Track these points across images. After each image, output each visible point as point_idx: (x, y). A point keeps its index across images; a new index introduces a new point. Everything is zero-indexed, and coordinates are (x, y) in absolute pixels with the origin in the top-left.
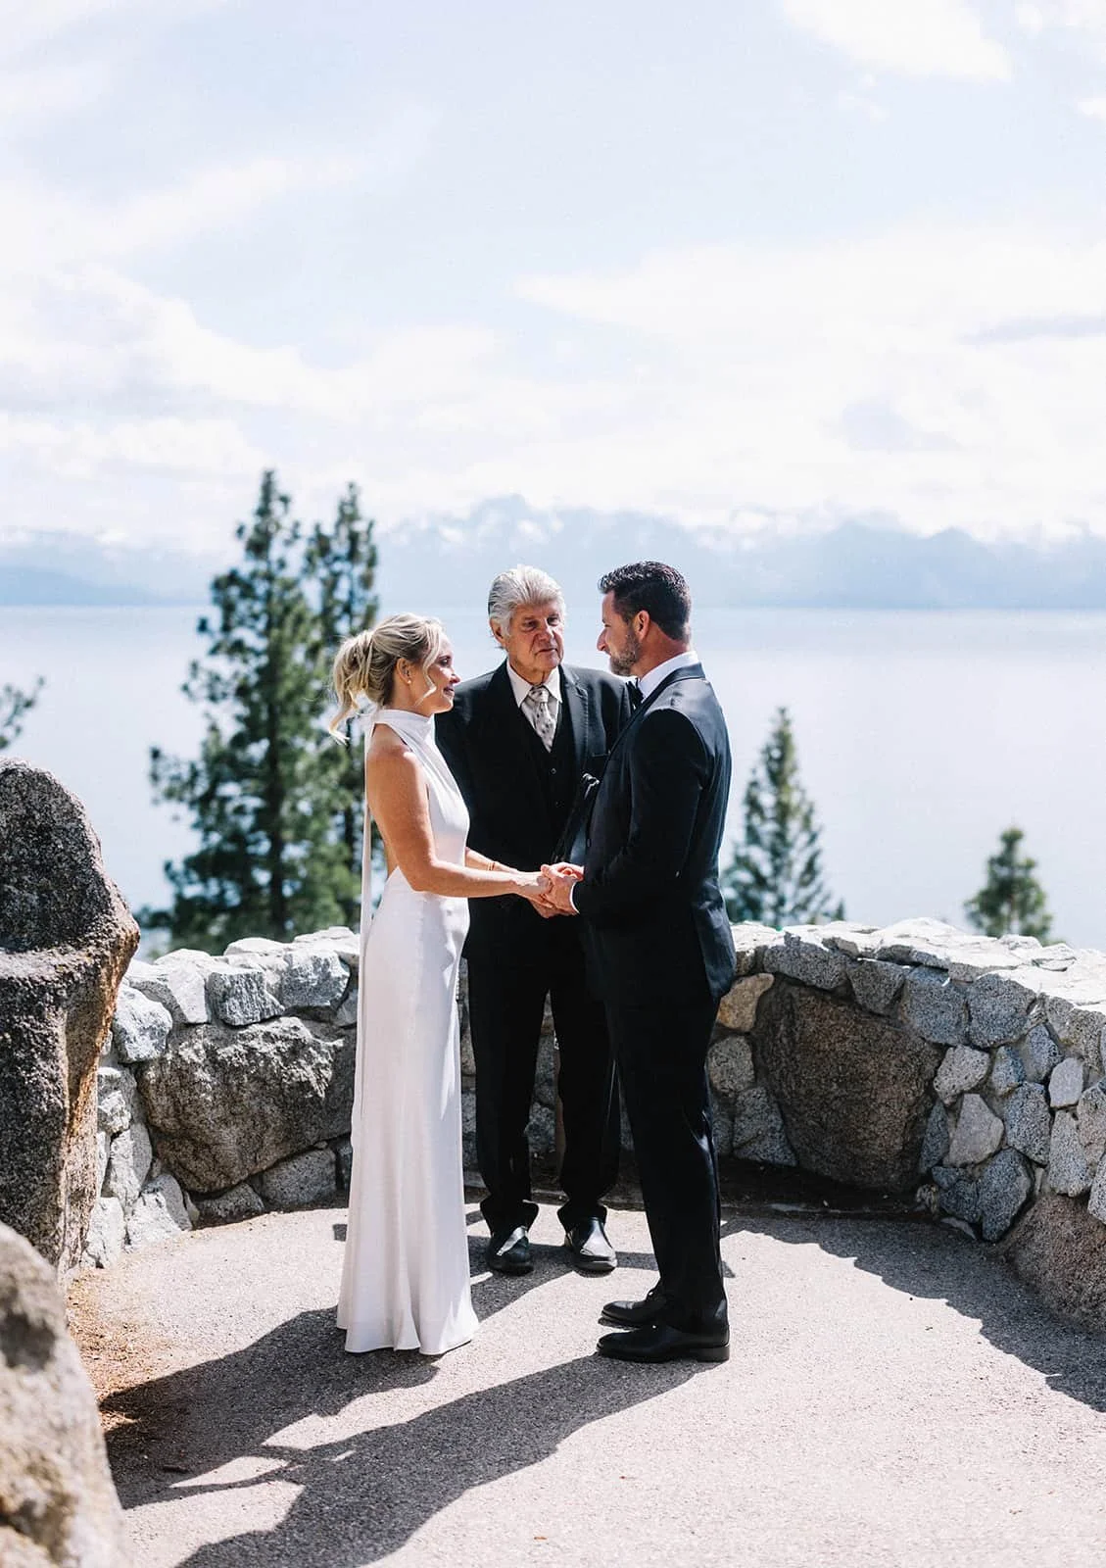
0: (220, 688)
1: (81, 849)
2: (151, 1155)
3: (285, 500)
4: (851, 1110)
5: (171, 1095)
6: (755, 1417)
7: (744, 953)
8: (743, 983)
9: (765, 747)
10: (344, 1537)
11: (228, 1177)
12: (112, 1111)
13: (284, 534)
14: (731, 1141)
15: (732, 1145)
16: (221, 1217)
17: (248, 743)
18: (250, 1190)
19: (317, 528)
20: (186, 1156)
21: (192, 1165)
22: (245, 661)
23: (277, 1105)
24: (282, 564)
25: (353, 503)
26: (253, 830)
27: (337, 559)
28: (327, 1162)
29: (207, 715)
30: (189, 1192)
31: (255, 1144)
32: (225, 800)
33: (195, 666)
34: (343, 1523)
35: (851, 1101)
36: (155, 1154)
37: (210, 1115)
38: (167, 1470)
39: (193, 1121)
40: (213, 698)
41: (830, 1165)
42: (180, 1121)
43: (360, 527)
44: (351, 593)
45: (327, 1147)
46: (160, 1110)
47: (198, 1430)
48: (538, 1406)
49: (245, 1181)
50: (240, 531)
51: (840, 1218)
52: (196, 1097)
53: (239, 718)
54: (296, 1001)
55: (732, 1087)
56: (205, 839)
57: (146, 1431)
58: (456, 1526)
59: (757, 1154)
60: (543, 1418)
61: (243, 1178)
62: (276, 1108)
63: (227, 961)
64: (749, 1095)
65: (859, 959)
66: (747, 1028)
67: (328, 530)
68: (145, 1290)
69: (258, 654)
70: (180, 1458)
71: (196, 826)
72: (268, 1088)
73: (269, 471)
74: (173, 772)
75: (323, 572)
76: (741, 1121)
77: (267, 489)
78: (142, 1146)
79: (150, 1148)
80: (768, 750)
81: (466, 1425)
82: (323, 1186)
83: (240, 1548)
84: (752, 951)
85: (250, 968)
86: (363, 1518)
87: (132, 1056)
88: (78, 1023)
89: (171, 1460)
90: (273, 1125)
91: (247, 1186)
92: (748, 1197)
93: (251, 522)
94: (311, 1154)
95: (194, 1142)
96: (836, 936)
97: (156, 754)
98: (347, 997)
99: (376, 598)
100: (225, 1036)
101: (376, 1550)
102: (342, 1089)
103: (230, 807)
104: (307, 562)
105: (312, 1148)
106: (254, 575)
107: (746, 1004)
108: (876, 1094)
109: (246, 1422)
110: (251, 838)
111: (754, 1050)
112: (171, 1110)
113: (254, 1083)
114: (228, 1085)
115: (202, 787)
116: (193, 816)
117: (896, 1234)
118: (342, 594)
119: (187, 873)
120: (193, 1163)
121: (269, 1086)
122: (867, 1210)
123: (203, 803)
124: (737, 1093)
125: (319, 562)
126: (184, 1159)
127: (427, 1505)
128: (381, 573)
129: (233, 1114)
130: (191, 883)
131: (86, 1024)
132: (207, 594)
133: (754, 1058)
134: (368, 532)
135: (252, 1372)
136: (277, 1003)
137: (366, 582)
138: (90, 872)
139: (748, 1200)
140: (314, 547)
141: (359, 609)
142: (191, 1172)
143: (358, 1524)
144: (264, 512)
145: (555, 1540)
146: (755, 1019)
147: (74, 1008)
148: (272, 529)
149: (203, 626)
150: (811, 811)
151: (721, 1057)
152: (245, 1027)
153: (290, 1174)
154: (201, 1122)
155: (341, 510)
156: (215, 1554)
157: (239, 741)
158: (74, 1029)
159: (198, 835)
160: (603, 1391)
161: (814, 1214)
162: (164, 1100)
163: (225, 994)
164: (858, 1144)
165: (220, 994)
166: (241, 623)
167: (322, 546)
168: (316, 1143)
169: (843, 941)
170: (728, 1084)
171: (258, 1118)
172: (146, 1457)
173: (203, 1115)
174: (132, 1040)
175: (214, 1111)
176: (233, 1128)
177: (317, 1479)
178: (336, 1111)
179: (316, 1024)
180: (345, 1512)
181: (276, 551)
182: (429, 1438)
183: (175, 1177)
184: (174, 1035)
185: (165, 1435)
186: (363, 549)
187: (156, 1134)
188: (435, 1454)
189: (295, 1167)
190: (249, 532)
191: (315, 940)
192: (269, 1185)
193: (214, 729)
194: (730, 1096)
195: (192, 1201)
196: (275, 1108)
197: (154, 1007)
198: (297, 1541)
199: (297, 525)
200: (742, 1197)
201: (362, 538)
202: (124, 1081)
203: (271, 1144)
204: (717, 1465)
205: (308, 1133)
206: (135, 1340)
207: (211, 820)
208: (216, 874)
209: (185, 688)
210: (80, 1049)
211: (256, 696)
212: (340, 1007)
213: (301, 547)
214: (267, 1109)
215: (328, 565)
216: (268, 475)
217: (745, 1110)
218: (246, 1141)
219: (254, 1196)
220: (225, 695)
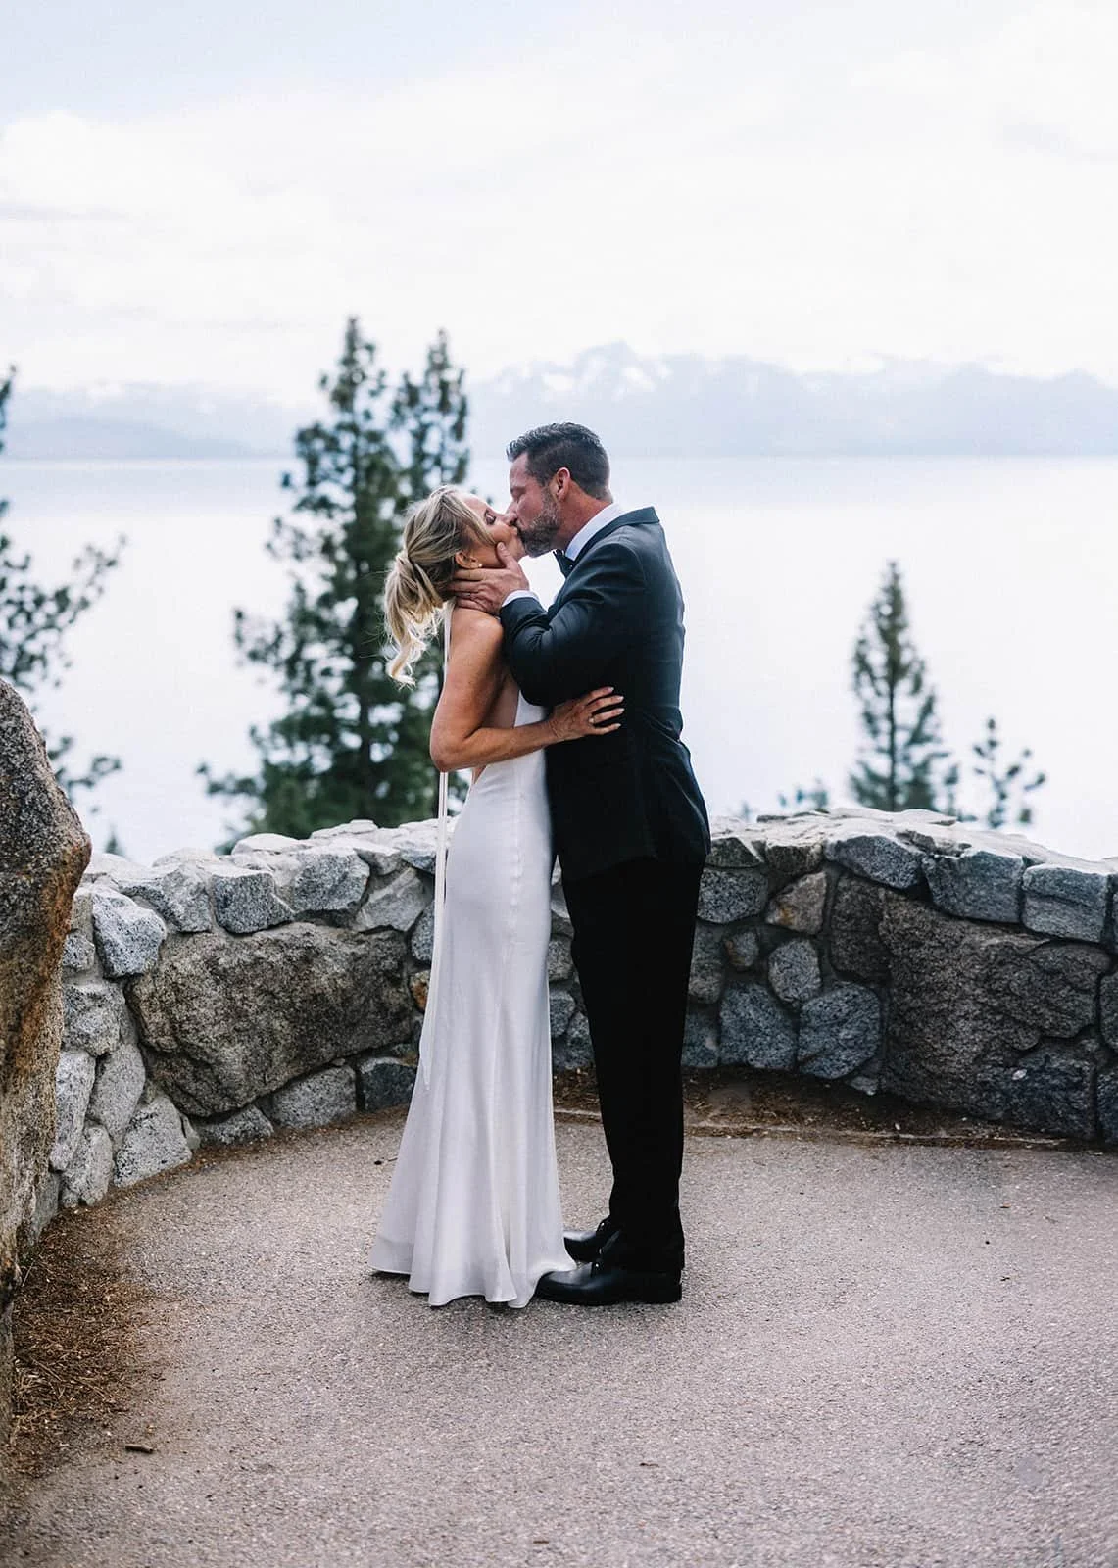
0: (304, 546)
1: (19, 752)
2: (144, 1078)
3: (370, 348)
4: (927, 1023)
5: (167, 1010)
6: (800, 1389)
7: (809, 848)
8: (808, 881)
9: (874, 604)
10: (318, 1538)
11: (232, 1099)
12: (97, 1031)
13: (371, 385)
14: (795, 1055)
15: (796, 1059)
16: (225, 1143)
17: (335, 602)
18: (259, 1113)
19: (406, 377)
20: (185, 1078)
21: (192, 1087)
22: (330, 517)
23: (287, 1019)
24: (368, 415)
25: (443, 349)
26: (341, 693)
27: (426, 409)
28: (346, 1081)
29: (292, 574)
30: (189, 1116)
31: (263, 1063)
32: (309, 664)
33: (278, 522)
34: (320, 1520)
35: (926, 1012)
36: (149, 1075)
37: (212, 1033)
38: (130, 1449)
39: (191, 1039)
40: (298, 556)
41: (904, 1084)
42: (177, 1039)
43: (450, 376)
44: (442, 446)
45: (345, 1064)
46: (153, 1028)
47: (171, 1400)
48: (555, 1373)
49: (253, 1103)
50: (324, 381)
51: (913, 1144)
52: (195, 1013)
53: (325, 577)
54: (309, 905)
55: (796, 996)
56: (292, 702)
57: (112, 1401)
58: (446, 1524)
59: (823, 1070)
60: (559, 1388)
61: (249, 1100)
62: (287, 1022)
63: (232, 861)
64: (815, 1004)
65: (936, 856)
66: (813, 931)
67: (417, 379)
68: (131, 1231)
69: (344, 510)
70: (147, 1435)
71: (283, 689)
72: (276, 1001)
73: (353, 316)
74: (258, 634)
75: (412, 424)
76: (807, 1033)
77: (352, 340)
78: (134, 1067)
79: (144, 1070)
80: (877, 607)
81: (471, 1397)
82: (341, 1107)
83: (199, 1550)
84: (818, 847)
85: (257, 868)
86: (342, 1514)
87: (118, 970)
88: (17, 951)
89: (136, 1437)
90: (283, 1042)
91: (255, 1110)
92: (811, 1120)
93: (335, 372)
94: (328, 1072)
95: (193, 1061)
96: (912, 829)
97: (239, 615)
98: (367, 900)
99: (467, 451)
100: (228, 945)
101: (352, 1555)
102: (362, 1002)
103: (316, 670)
104: (394, 413)
105: (329, 1065)
106: (341, 427)
107: (812, 904)
108: (954, 1006)
109: (226, 1391)
110: (339, 701)
111: (820, 956)
112: (167, 1027)
113: (260, 997)
114: (231, 998)
115: (287, 649)
116: (280, 678)
117: (974, 1163)
118: (431, 445)
119: (273, 738)
120: (193, 1085)
121: (278, 999)
122: (943, 1134)
123: (292, 665)
124: (802, 1002)
125: (406, 411)
126: (182, 1081)
127: (416, 1498)
128: (471, 424)
129: (238, 1030)
130: (277, 748)
131: (26, 951)
132: (290, 446)
133: (820, 965)
134: (459, 382)
135: (239, 1329)
136: (288, 907)
137: (458, 431)
138: (29, 777)
139: (810, 1123)
140: (404, 397)
141: (450, 461)
142: (190, 1095)
143: (335, 1522)
144: (349, 361)
145: (558, 1544)
146: (821, 921)
147: (11, 934)
148: (356, 378)
149: (286, 482)
150: (922, 668)
151: (784, 962)
152: (251, 934)
153: (303, 1094)
154: (201, 1040)
155: (431, 357)
156: (169, 1557)
157: (326, 601)
158: (12, 958)
159: (286, 697)
160: (630, 1354)
161: (883, 1139)
162: (158, 1018)
163: (226, 898)
164: (934, 1060)
165: (222, 899)
166: (326, 478)
167: (412, 395)
168: (333, 1060)
169: (919, 835)
170: (792, 993)
171: (267, 1035)
172: (109, 1433)
173: (203, 1033)
174: (119, 952)
175: (216, 1028)
176: (238, 1045)
177: (296, 1463)
178: (354, 1025)
179: (332, 929)
180: (322, 1506)
181: (361, 401)
182: (429, 1412)
183: (173, 1101)
184: (169, 945)
185: (134, 1406)
186: (454, 400)
187: (150, 1053)
188: (434, 1432)
189: (309, 1087)
190: (333, 384)
191: (335, 835)
192: (280, 1106)
193: (300, 590)
194: (794, 1005)
195: (192, 1124)
196: (285, 1023)
197: (144, 916)
198: (264, 1542)
199: (382, 374)
200: (804, 1119)
201: (452, 388)
202: (111, 997)
203: (282, 1063)
204: (751, 1449)
205: (324, 1049)
206: (114, 1291)
207: (298, 683)
208: (304, 737)
209: (269, 546)
210: (20, 980)
211: (342, 555)
212: (359, 910)
213: (389, 397)
214: (277, 1024)
215: (417, 416)
216: (353, 322)
217: (810, 1021)
218: (253, 1060)
219: (262, 1120)
220: (310, 553)
